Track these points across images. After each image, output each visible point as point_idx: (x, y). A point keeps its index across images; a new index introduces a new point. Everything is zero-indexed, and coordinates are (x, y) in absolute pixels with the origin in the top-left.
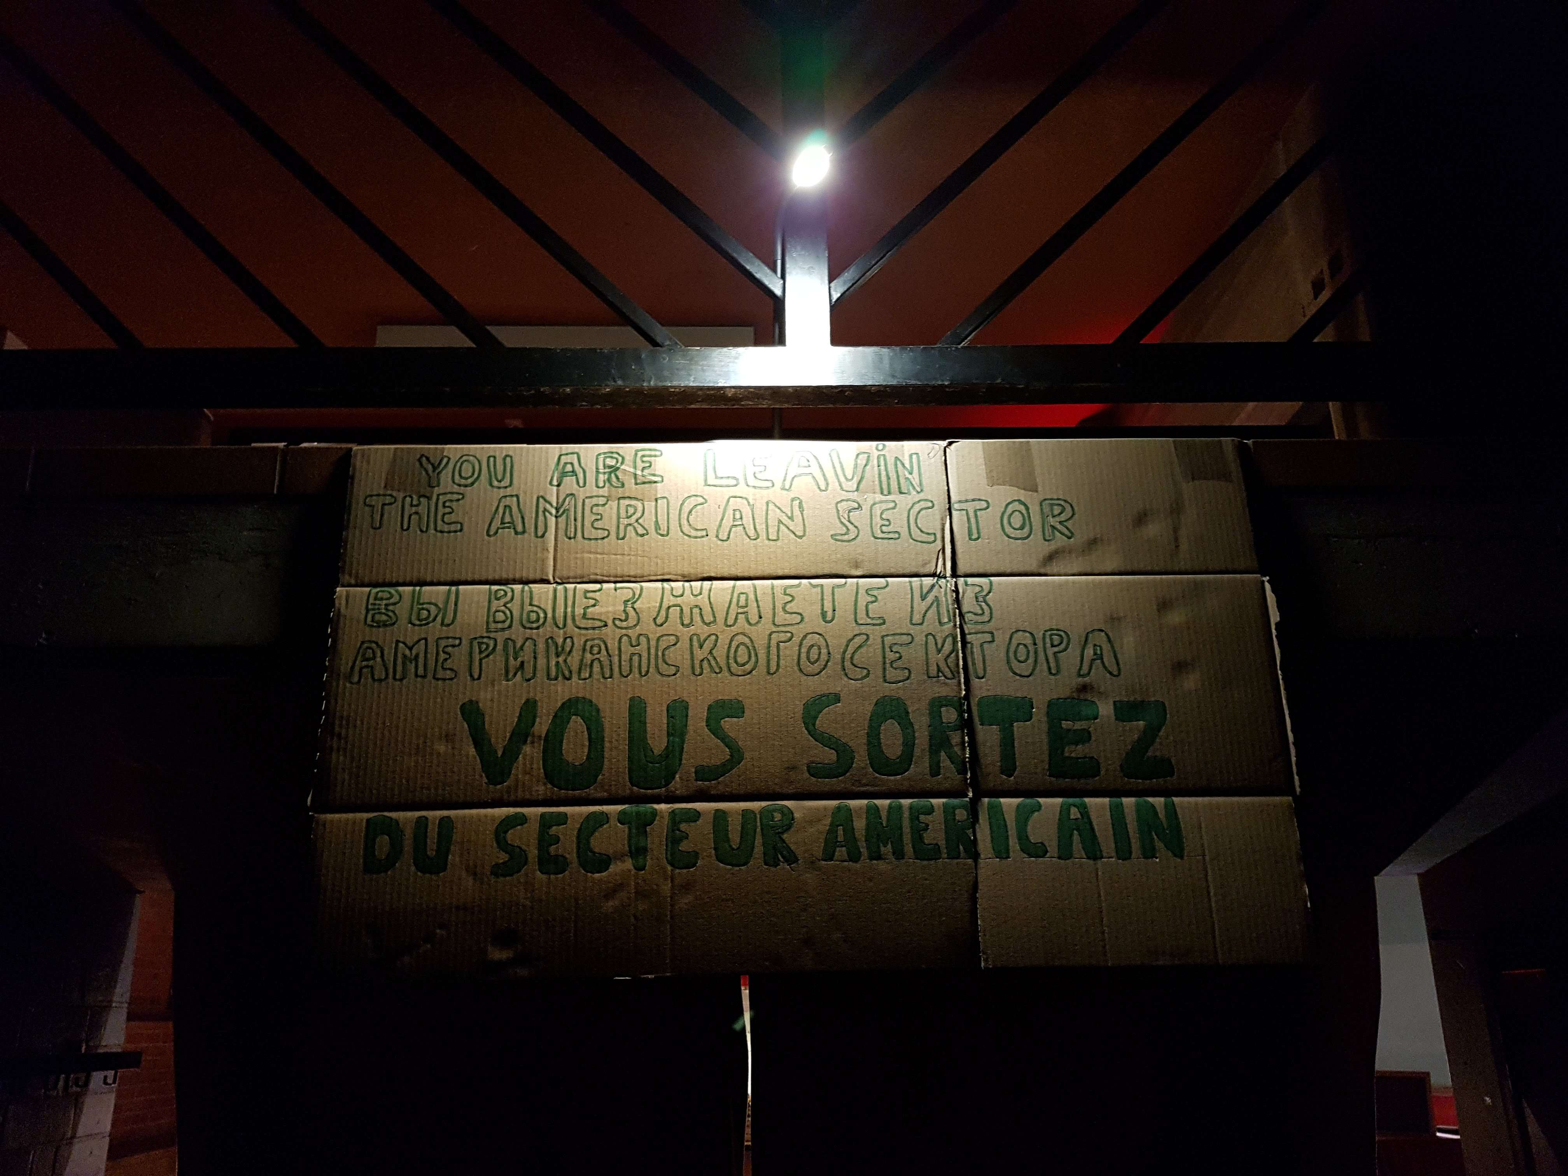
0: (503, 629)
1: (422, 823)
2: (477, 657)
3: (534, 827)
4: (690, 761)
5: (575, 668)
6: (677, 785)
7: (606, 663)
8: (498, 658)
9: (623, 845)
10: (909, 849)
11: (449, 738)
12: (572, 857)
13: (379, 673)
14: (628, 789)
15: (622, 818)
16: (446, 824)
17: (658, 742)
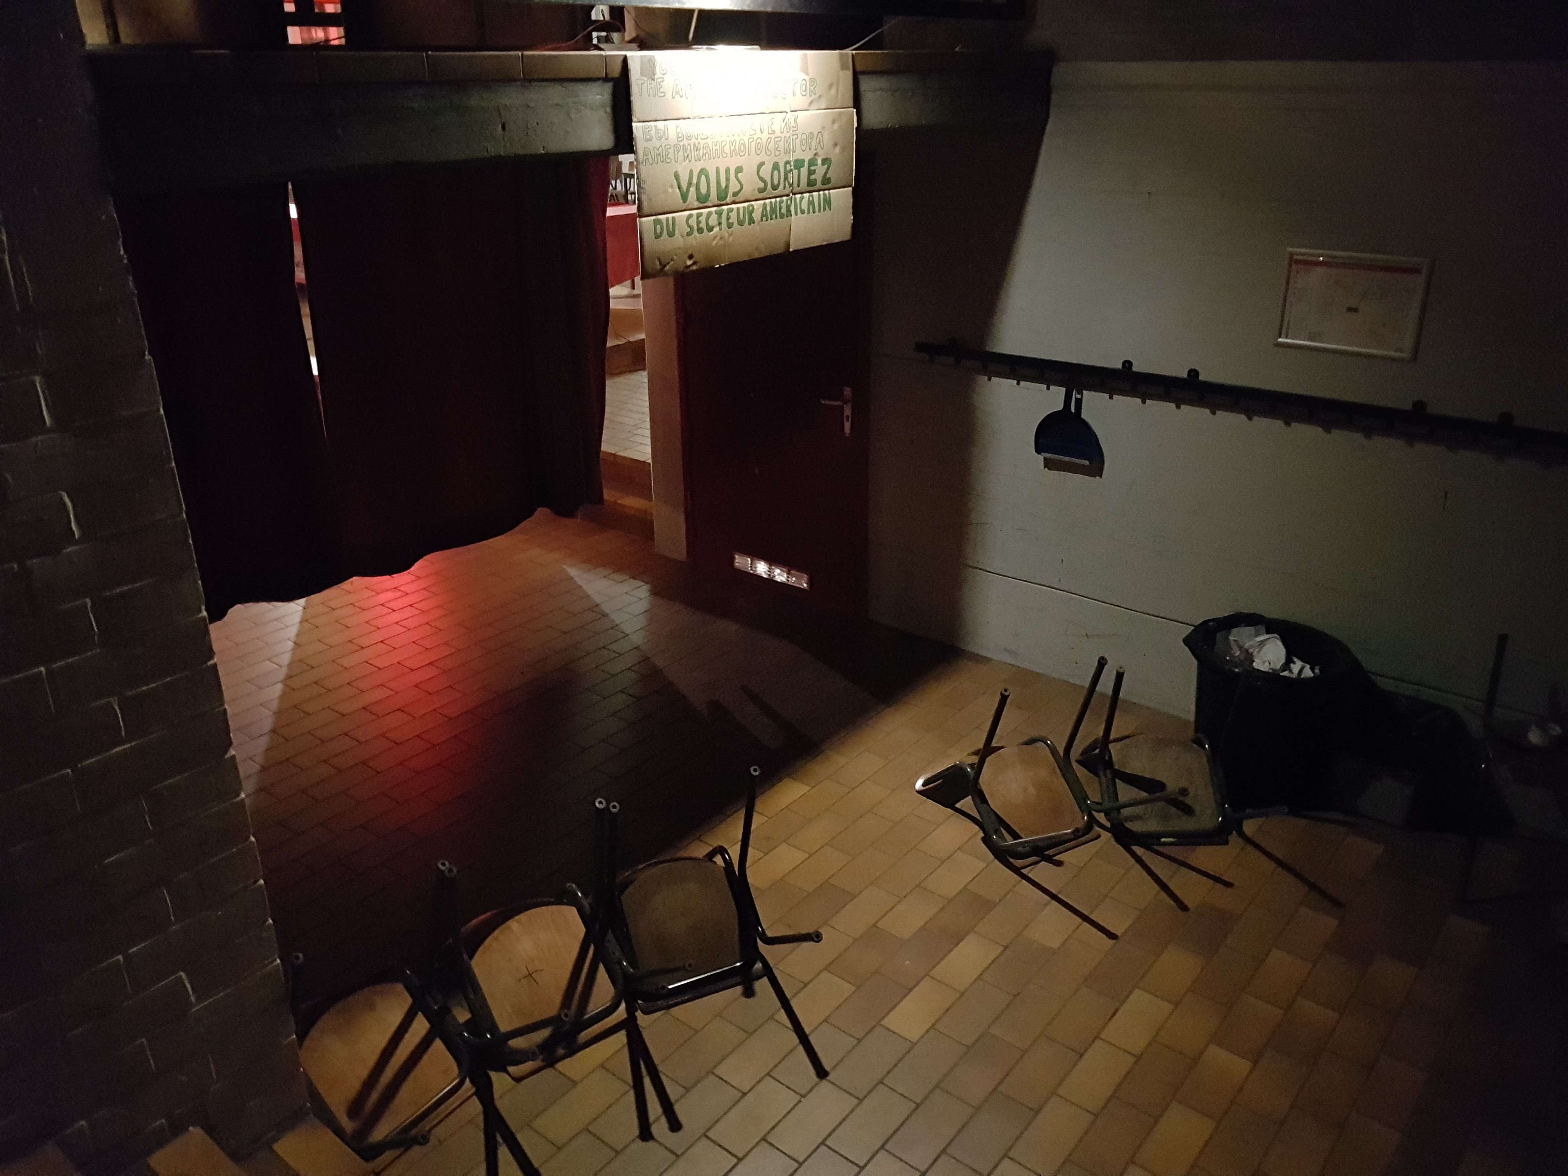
0: (682, 141)
1: (667, 219)
2: (676, 152)
3: (695, 217)
4: (731, 191)
5: (702, 155)
6: (728, 200)
7: (709, 153)
8: (681, 153)
9: (716, 223)
10: (778, 216)
11: (672, 186)
12: (705, 228)
13: (651, 161)
14: (717, 202)
15: (716, 212)
16: (673, 218)
17: (723, 185)
